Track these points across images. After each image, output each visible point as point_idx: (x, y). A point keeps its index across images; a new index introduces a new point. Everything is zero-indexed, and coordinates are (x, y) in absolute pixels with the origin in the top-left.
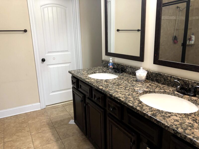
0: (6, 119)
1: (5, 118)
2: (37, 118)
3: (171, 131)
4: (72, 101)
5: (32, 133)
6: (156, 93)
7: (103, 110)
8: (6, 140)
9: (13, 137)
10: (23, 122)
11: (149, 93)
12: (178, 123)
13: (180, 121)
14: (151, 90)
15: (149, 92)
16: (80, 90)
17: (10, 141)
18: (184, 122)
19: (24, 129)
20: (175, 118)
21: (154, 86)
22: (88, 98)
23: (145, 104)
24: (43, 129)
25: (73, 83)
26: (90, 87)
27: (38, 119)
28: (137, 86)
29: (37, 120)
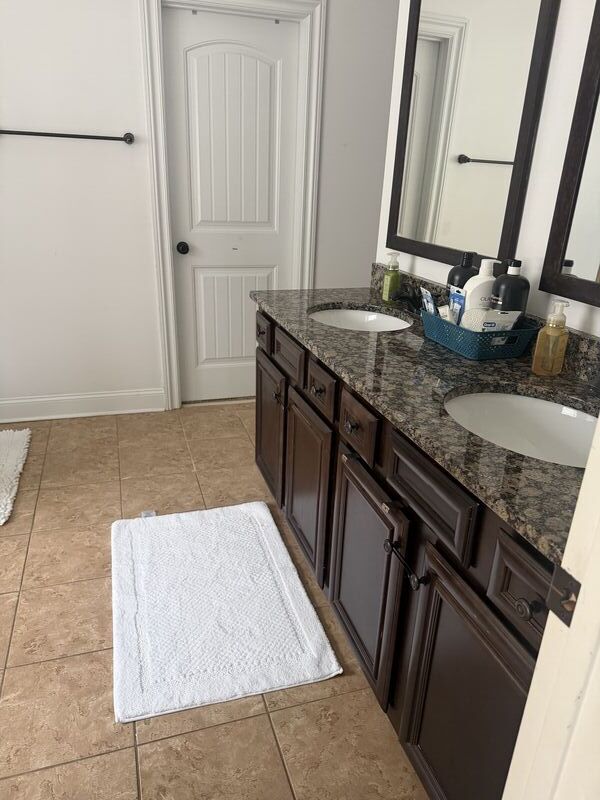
0: (58, 424)
1: (54, 422)
2: (149, 435)
3: (499, 514)
4: (254, 401)
5: (126, 475)
6: (519, 394)
7: (328, 430)
8: (46, 483)
9: (69, 478)
10: (104, 439)
11: (493, 392)
12: (538, 493)
13: (547, 489)
14: (501, 382)
15: (492, 388)
16: (276, 357)
17: (58, 488)
18: (561, 494)
19: (103, 460)
20: (538, 476)
21: (522, 368)
22: (296, 389)
23: (456, 420)
24: (160, 470)
25: (260, 333)
26: (302, 350)
27: (149, 438)
28: (459, 364)
29: (147, 440)
